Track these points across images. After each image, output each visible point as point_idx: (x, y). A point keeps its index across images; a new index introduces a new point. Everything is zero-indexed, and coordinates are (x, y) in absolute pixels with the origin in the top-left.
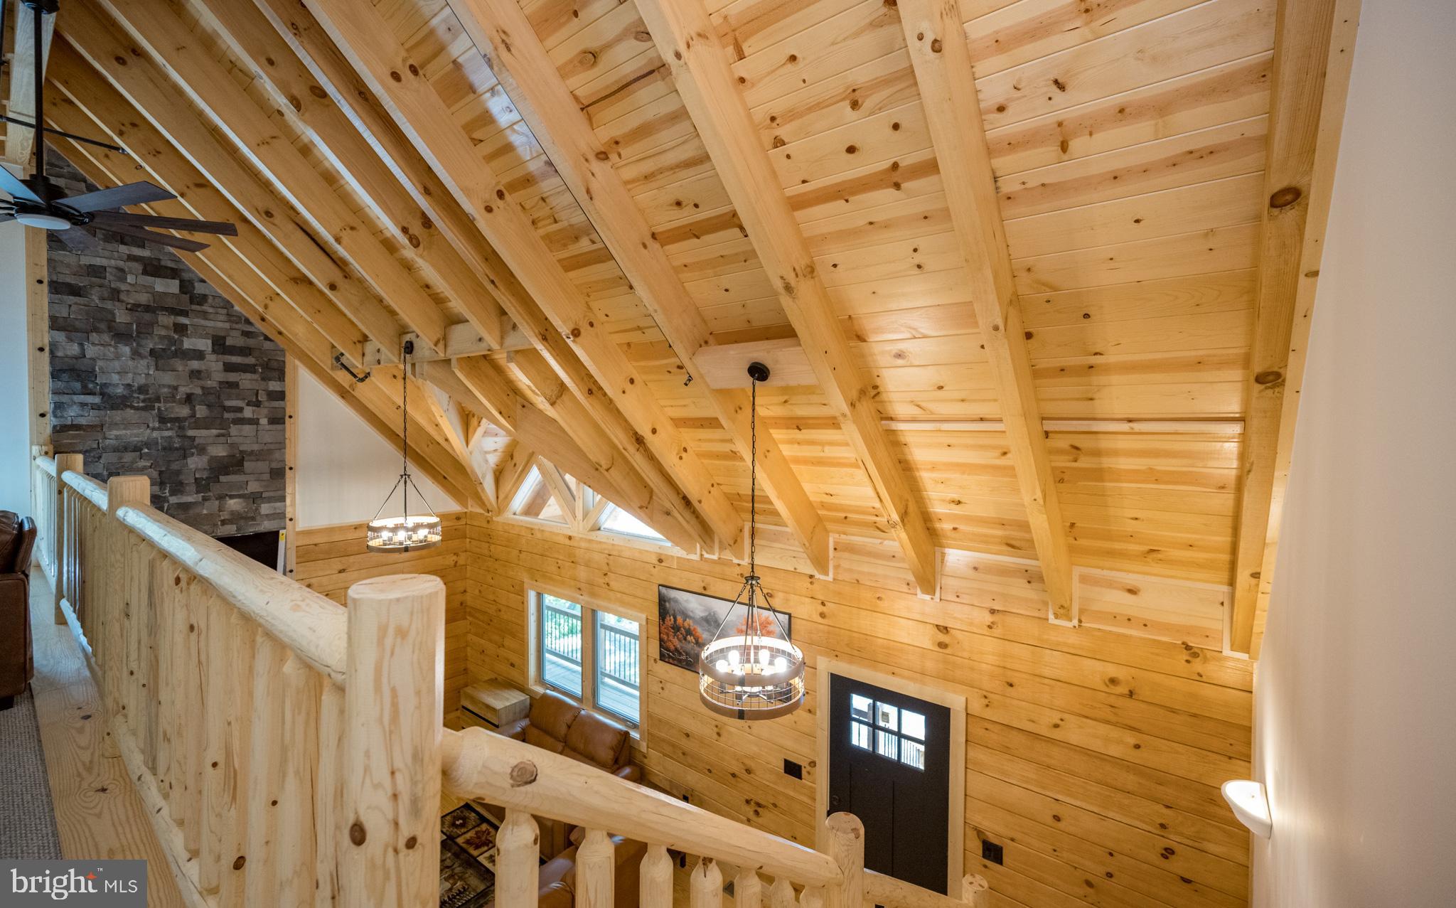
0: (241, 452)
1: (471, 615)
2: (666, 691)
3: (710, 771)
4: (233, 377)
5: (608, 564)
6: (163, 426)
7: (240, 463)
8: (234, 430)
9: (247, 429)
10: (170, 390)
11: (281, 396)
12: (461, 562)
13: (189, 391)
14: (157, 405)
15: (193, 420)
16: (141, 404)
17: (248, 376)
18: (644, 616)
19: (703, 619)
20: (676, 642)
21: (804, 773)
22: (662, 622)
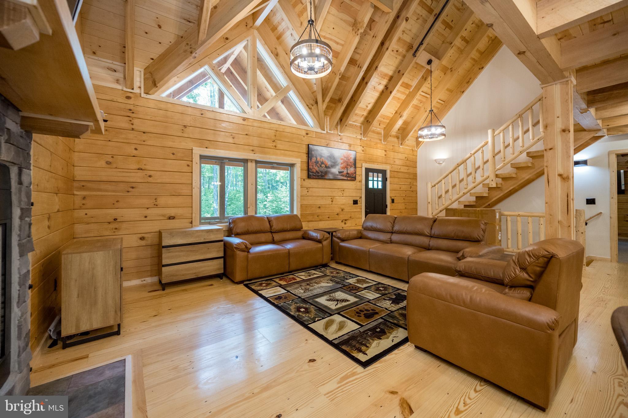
2: (310, 192)
5: (275, 136)
18: (299, 160)
19: (328, 157)
20: (317, 168)
21: (358, 202)
22: (310, 161)
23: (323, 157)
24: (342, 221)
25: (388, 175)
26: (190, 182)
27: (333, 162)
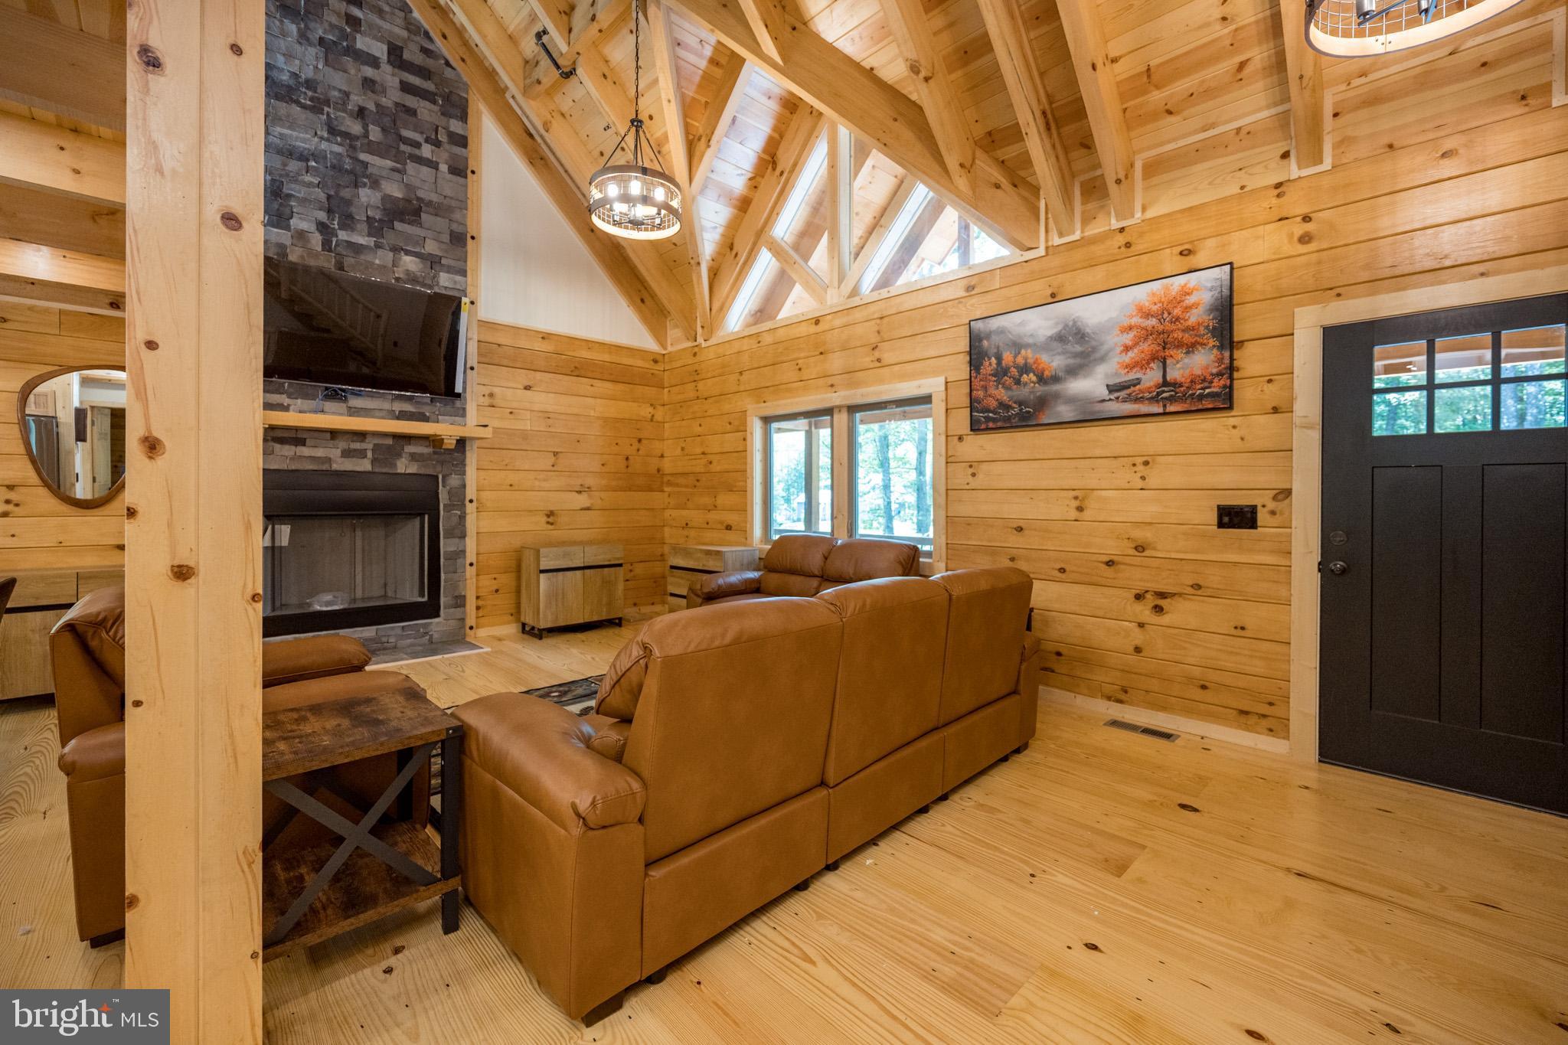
0: (419, 199)
1: (669, 483)
2: (980, 476)
3: (1062, 570)
4: (411, 101)
5: (879, 332)
6: (332, 138)
7: (417, 212)
8: (411, 167)
9: (425, 171)
10: (341, 95)
11: (462, 141)
12: (659, 417)
13: (361, 103)
14: (326, 109)
15: (366, 141)
16: (309, 103)
17: (427, 104)
18: (944, 380)
19: (1051, 338)
20: (1002, 394)
21: (1262, 517)
22: (974, 375)
23: (1027, 346)
24: (1138, 597)
27: (1076, 355)
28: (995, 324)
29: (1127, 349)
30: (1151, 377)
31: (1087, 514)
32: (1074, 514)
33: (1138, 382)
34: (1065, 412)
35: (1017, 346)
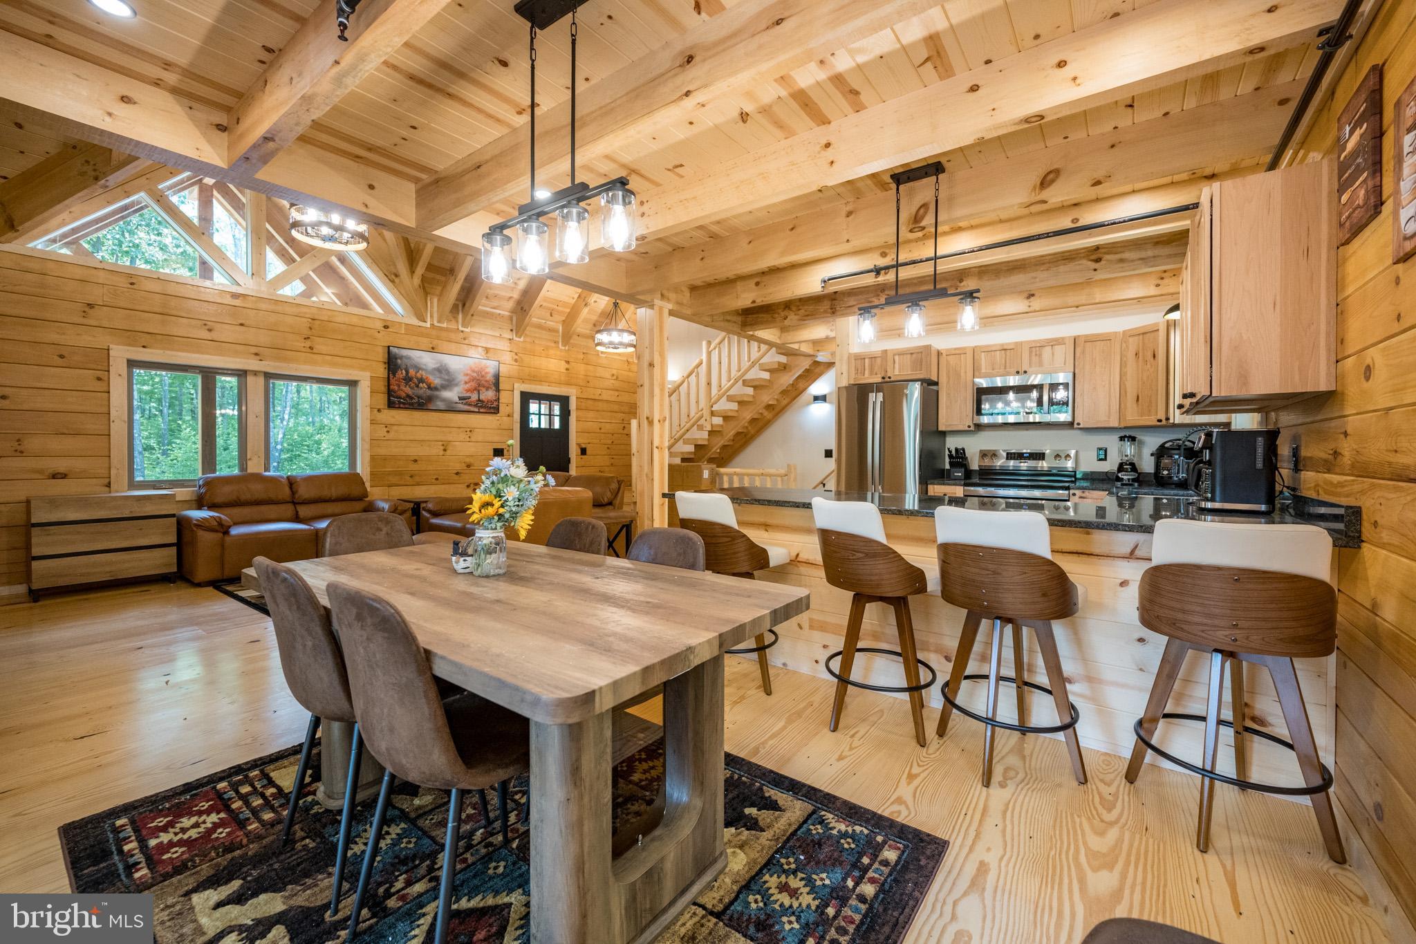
2: (392, 433)
5: (311, 328)
18: (368, 374)
19: (435, 369)
20: (408, 390)
21: (505, 452)
22: (391, 376)
23: (422, 369)
24: (468, 486)
25: (573, 405)
26: (105, 410)
27: (445, 380)
28: (404, 353)
29: (466, 383)
30: (474, 397)
31: (448, 452)
32: (442, 453)
33: (470, 398)
34: (441, 405)
35: (418, 368)
